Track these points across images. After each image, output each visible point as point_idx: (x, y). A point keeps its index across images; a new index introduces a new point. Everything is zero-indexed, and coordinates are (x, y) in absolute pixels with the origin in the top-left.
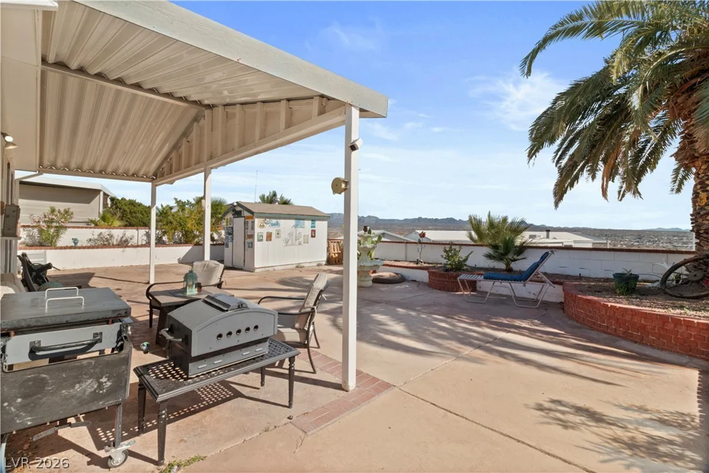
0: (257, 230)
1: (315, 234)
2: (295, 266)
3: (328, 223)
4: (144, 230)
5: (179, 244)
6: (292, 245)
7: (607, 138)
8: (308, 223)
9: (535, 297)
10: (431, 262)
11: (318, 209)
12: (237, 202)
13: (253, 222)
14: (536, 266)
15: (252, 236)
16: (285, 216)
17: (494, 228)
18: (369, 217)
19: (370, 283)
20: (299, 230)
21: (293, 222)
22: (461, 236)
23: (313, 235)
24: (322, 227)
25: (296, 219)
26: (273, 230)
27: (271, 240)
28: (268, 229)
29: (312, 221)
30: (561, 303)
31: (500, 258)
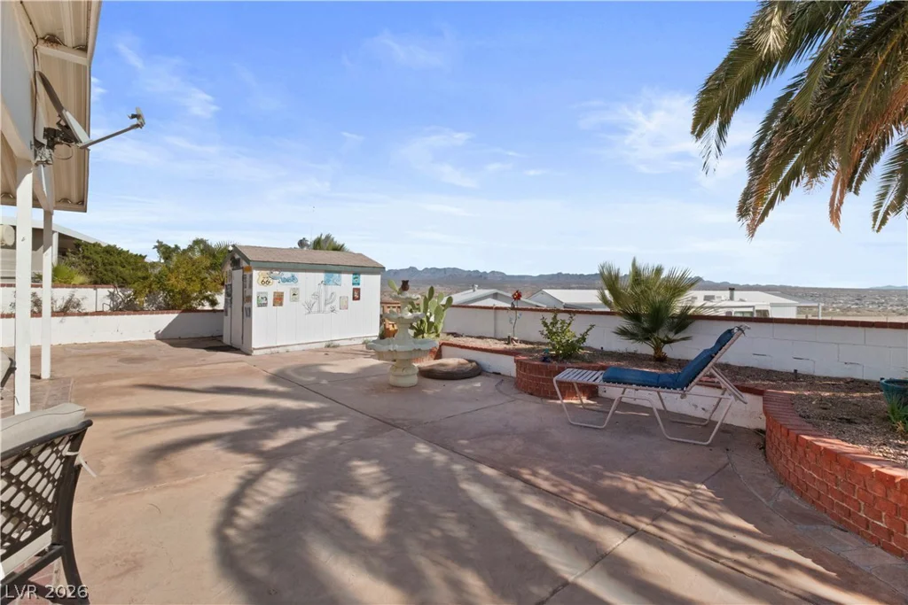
0: (257, 288)
1: (359, 294)
2: (324, 344)
3: (382, 279)
4: (106, 290)
5: (165, 309)
6: (319, 312)
7: (868, 87)
8: (347, 279)
9: (705, 416)
10: (532, 340)
11: (370, 257)
12: (233, 246)
13: (251, 276)
14: (709, 356)
15: (249, 299)
16: (305, 267)
17: (639, 284)
18: (493, 272)
19: (414, 380)
20: (331, 288)
21: (321, 276)
22: (590, 297)
23: (357, 295)
24: (371, 284)
25: (326, 271)
26: (286, 289)
27: (281, 304)
28: (276, 287)
29: (354, 274)
30: (760, 432)
31: (646, 335)
